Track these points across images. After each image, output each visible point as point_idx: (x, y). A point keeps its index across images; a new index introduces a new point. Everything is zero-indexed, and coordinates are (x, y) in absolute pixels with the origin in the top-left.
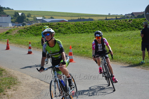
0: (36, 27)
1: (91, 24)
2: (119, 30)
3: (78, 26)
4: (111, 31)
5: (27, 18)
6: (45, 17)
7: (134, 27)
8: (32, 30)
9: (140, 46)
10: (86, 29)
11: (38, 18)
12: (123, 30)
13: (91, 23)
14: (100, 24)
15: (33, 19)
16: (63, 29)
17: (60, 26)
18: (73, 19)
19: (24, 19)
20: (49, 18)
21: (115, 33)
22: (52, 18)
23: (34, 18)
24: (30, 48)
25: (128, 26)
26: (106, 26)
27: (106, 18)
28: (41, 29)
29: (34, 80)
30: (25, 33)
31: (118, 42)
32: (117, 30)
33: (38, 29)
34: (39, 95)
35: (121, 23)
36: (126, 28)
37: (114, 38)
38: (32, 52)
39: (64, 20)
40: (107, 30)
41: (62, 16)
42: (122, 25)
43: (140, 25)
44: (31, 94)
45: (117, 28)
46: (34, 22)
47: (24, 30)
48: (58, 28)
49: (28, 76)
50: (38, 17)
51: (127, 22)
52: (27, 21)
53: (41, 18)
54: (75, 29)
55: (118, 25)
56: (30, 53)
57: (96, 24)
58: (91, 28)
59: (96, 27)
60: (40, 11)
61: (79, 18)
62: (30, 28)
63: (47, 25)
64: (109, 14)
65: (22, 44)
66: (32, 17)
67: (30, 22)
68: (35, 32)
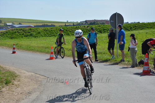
0: (11, 31)
1: (57, 29)
3: (47, 31)
6: (14, 23)
8: (8, 34)
10: (53, 33)
11: (8, 24)
13: (57, 28)
14: (65, 30)
15: (3, 25)
16: (34, 33)
17: (32, 30)
18: (38, 25)
20: (18, 24)
22: (20, 24)
24: (14, 48)
25: (87, 31)
26: (69, 30)
29: (30, 74)
30: (2, 36)
33: (13, 33)
38: (16, 52)
39: (31, 25)
40: (70, 34)
41: (28, 22)
44: (33, 84)
46: (5, 27)
47: (1, 34)
48: (30, 32)
49: (23, 70)
50: (8, 23)
51: (86, 28)
53: (11, 24)
54: (44, 33)
60: (9, 18)
61: (44, 24)
62: (7, 32)
63: (20, 30)
64: (67, 21)
65: (3, 45)
66: (3, 23)
67: (2, 28)
68: (11, 36)
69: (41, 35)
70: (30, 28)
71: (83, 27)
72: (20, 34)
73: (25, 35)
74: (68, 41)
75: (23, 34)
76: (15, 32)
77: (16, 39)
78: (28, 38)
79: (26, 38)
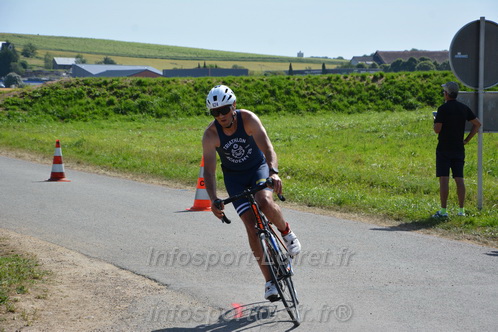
0: (64, 90)
1: (249, 85)
2: (339, 110)
4: (314, 110)
5: (22, 58)
6: (85, 56)
7: (388, 101)
8: (51, 102)
11: (60, 61)
12: (353, 107)
13: (247, 81)
14: (280, 88)
15: (42, 63)
16: (156, 101)
17: (146, 89)
18: (179, 67)
19: (12, 64)
20: (99, 63)
21: (327, 116)
22: (107, 62)
23: (46, 61)
24: (57, 160)
25: (371, 95)
26: (297, 92)
27: (291, 67)
28: (81, 98)
29: (98, 267)
30: (24, 109)
31: (345, 147)
32: (334, 106)
33: (70, 99)
34: (125, 313)
35: (348, 84)
36: (364, 103)
37: (328, 134)
38: (65, 175)
39: (151, 69)
40: (300, 106)
41: (141, 56)
42: (351, 94)
43: (408, 93)
44: (98, 312)
45: (334, 102)
46: (46, 74)
47: (21, 100)
48: (137, 96)
49: (73, 253)
50: (60, 56)
51: (368, 84)
52: (21, 69)
53: (71, 61)
54: (196, 100)
55: (339, 92)
56: (57, 177)
57: (265, 86)
58: (247, 98)
59: (266, 96)
60: (66, 38)
61: (202, 65)
62: (44, 94)
63: (99, 86)
64: (300, 54)
65: (23, 147)
66: (40, 58)
67: (34, 76)
68: (61, 108)
69: (184, 109)
70: (138, 79)
71: (357, 81)
72: (98, 103)
73: (116, 106)
74: (286, 137)
75: (111, 103)
76: (80, 95)
77: (80, 123)
78: (128, 120)
79: (120, 119)
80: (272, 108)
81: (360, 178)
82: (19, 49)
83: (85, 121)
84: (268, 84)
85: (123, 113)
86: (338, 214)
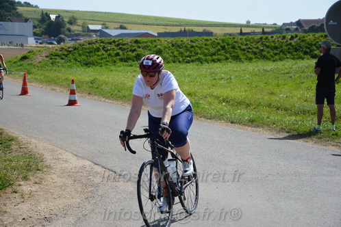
0: (87, 46)
1: (208, 43)
2: (267, 59)
3: (179, 47)
4: (250, 59)
5: (68, 26)
6: (108, 24)
7: (300, 53)
8: (79, 54)
9: (312, 94)
10: (197, 54)
11: (92, 27)
12: (277, 57)
13: (207, 40)
14: (228, 44)
15: (80, 29)
17: (140, 45)
18: (168, 31)
19: (62, 29)
20: (117, 29)
21: (259, 64)
22: (122, 28)
23: (83, 27)
24: (73, 92)
25: (289, 49)
26: (240, 47)
27: (241, 30)
28: (98, 51)
29: (81, 163)
30: (62, 59)
31: (266, 83)
32: (264, 57)
33: (91, 52)
34: (90, 194)
35: (274, 41)
36: (284, 54)
38: (78, 102)
39: (150, 32)
40: (241, 56)
41: (144, 24)
42: (276, 48)
43: (314, 48)
44: (73, 193)
45: (264, 53)
46: (83, 36)
47: (61, 52)
48: (135, 50)
49: (67, 153)
50: (92, 24)
51: (287, 41)
52: (67, 33)
53: (99, 27)
54: (173, 53)
55: (268, 47)
56: (72, 103)
57: (218, 43)
58: (206, 51)
59: (219, 50)
60: (96, 12)
62: (75, 49)
63: (110, 43)
64: (248, 22)
65: (57, 83)
66: (79, 26)
67: (75, 36)
68: (85, 58)
70: (136, 39)
71: (280, 40)
72: (109, 55)
73: (121, 57)
74: (229, 77)
75: (117, 54)
76: (98, 49)
77: (98, 67)
78: (128, 66)
79: (123, 65)
80: (223, 57)
81: (270, 104)
82: (66, 20)
83: (101, 66)
84: (221, 42)
85: (125, 61)
86: (250, 129)
